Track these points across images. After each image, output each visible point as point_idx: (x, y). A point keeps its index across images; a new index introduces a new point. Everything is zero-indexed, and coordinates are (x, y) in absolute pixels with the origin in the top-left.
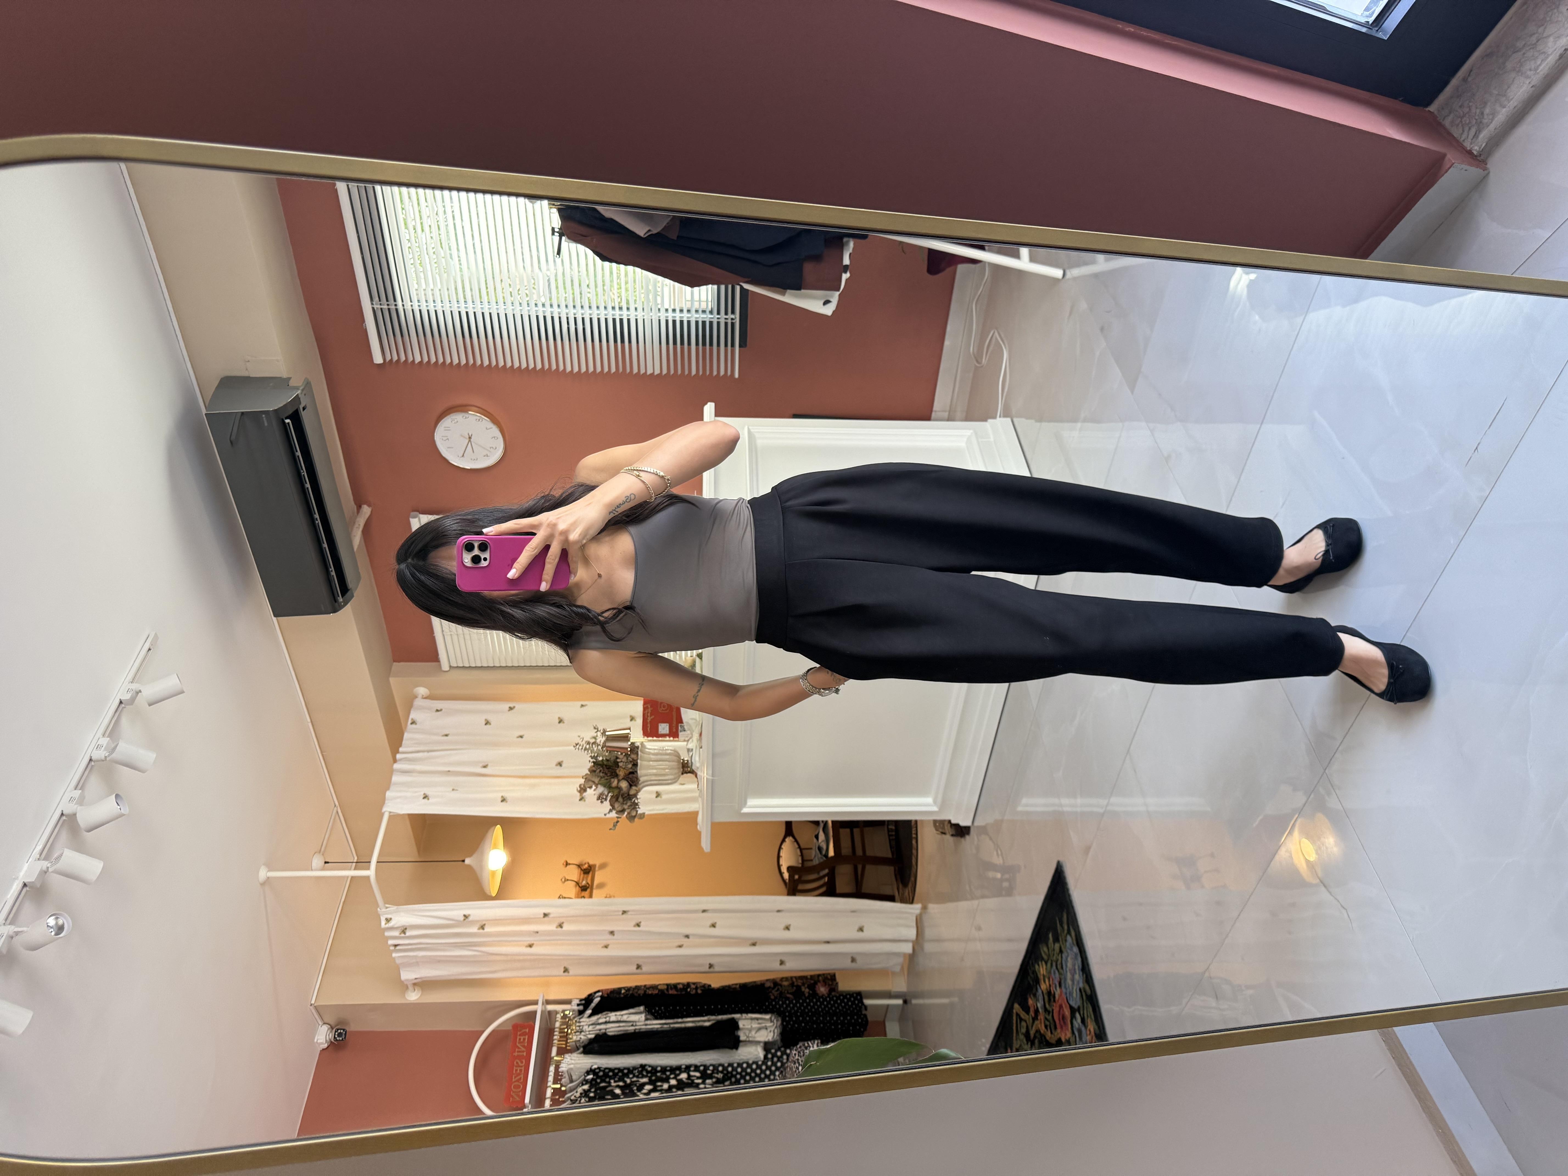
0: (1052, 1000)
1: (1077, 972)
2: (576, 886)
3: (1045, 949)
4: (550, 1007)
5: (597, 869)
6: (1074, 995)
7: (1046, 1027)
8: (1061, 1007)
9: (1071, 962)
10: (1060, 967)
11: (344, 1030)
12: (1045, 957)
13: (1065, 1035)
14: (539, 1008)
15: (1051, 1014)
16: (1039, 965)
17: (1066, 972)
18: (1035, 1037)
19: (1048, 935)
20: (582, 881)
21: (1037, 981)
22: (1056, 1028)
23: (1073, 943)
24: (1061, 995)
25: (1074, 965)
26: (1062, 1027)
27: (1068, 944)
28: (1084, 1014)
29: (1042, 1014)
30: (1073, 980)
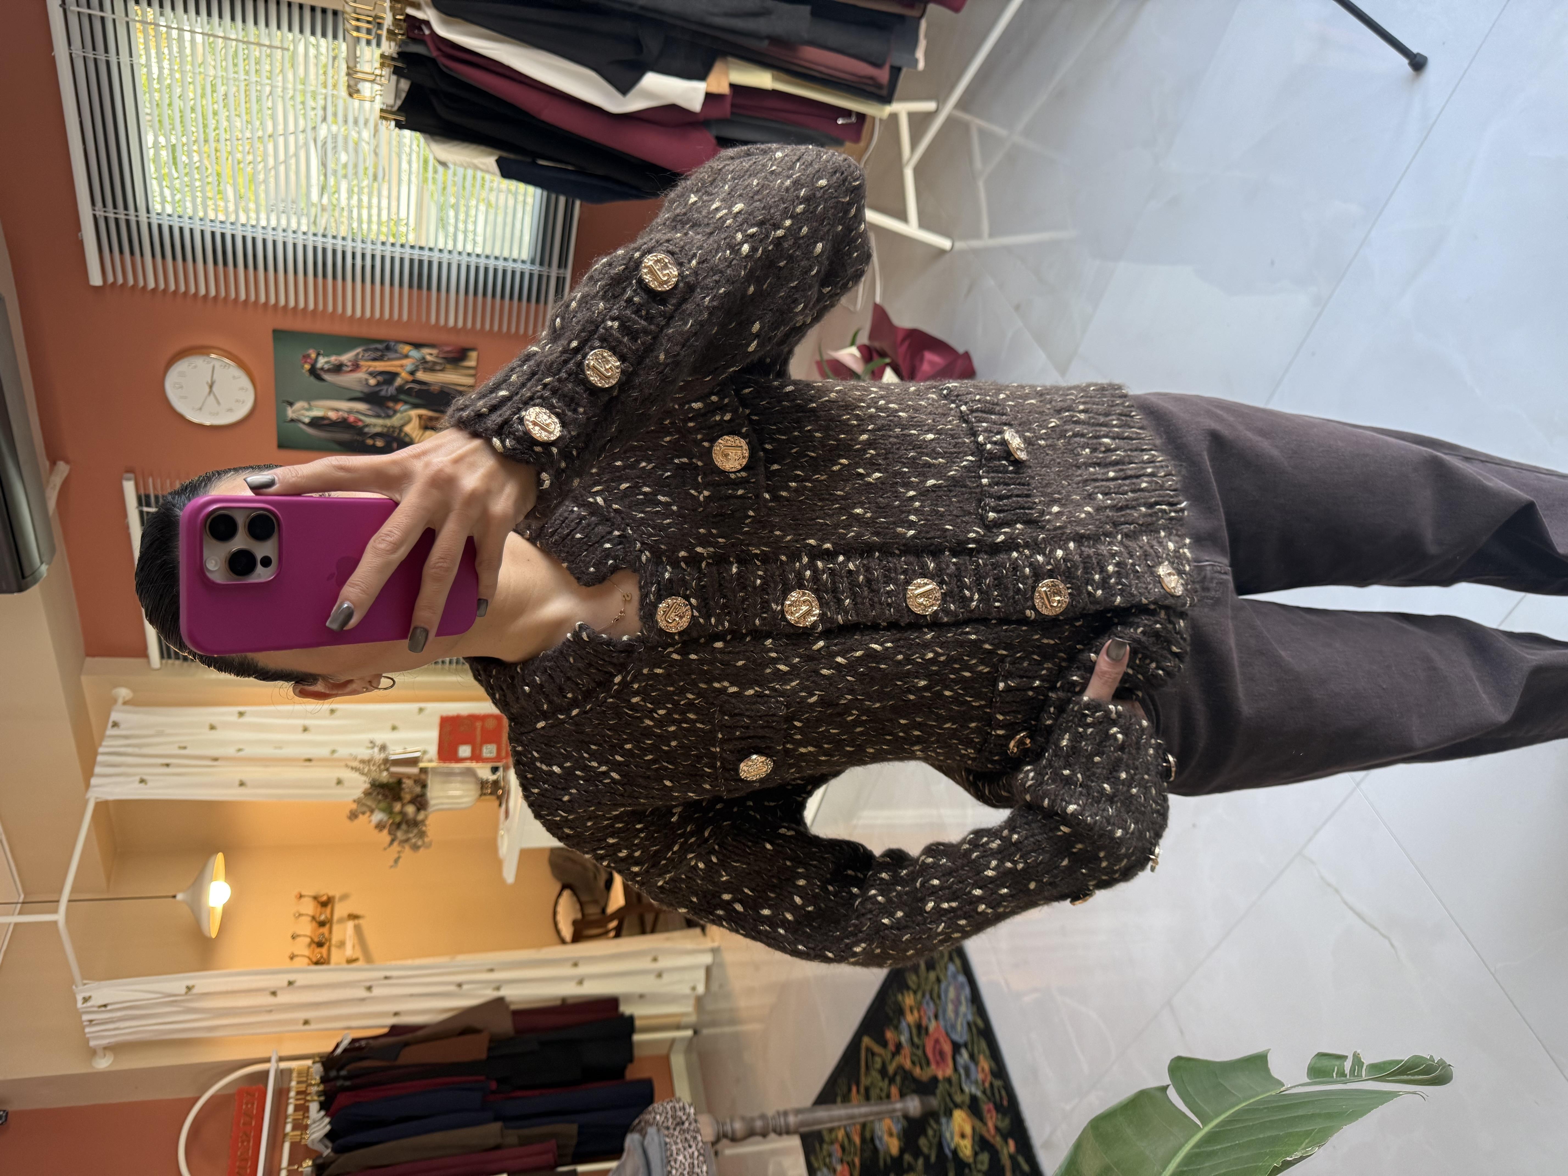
0: (923, 1032)
1: (963, 1005)
2: (311, 921)
3: (914, 978)
4: (284, 1065)
5: (337, 899)
6: (959, 1028)
7: (913, 1063)
8: (937, 1041)
9: (954, 994)
10: (936, 998)
11: (4, 1111)
12: (914, 986)
13: (944, 1072)
14: (272, 1067)
15: (921, 1048)
16: (902, 995)
17: (947, 1002)
18: (895, 1074)
20: (321, 914)
21: (900, 1012)
22: (928, 1063)
23: (958, 972)
24: (937, 1028)
25: (958, 996)
26: (938, 1063)
27: (949, 973)
28: (973, 1050)
29: (907, 1050)
30: (956, 1013)
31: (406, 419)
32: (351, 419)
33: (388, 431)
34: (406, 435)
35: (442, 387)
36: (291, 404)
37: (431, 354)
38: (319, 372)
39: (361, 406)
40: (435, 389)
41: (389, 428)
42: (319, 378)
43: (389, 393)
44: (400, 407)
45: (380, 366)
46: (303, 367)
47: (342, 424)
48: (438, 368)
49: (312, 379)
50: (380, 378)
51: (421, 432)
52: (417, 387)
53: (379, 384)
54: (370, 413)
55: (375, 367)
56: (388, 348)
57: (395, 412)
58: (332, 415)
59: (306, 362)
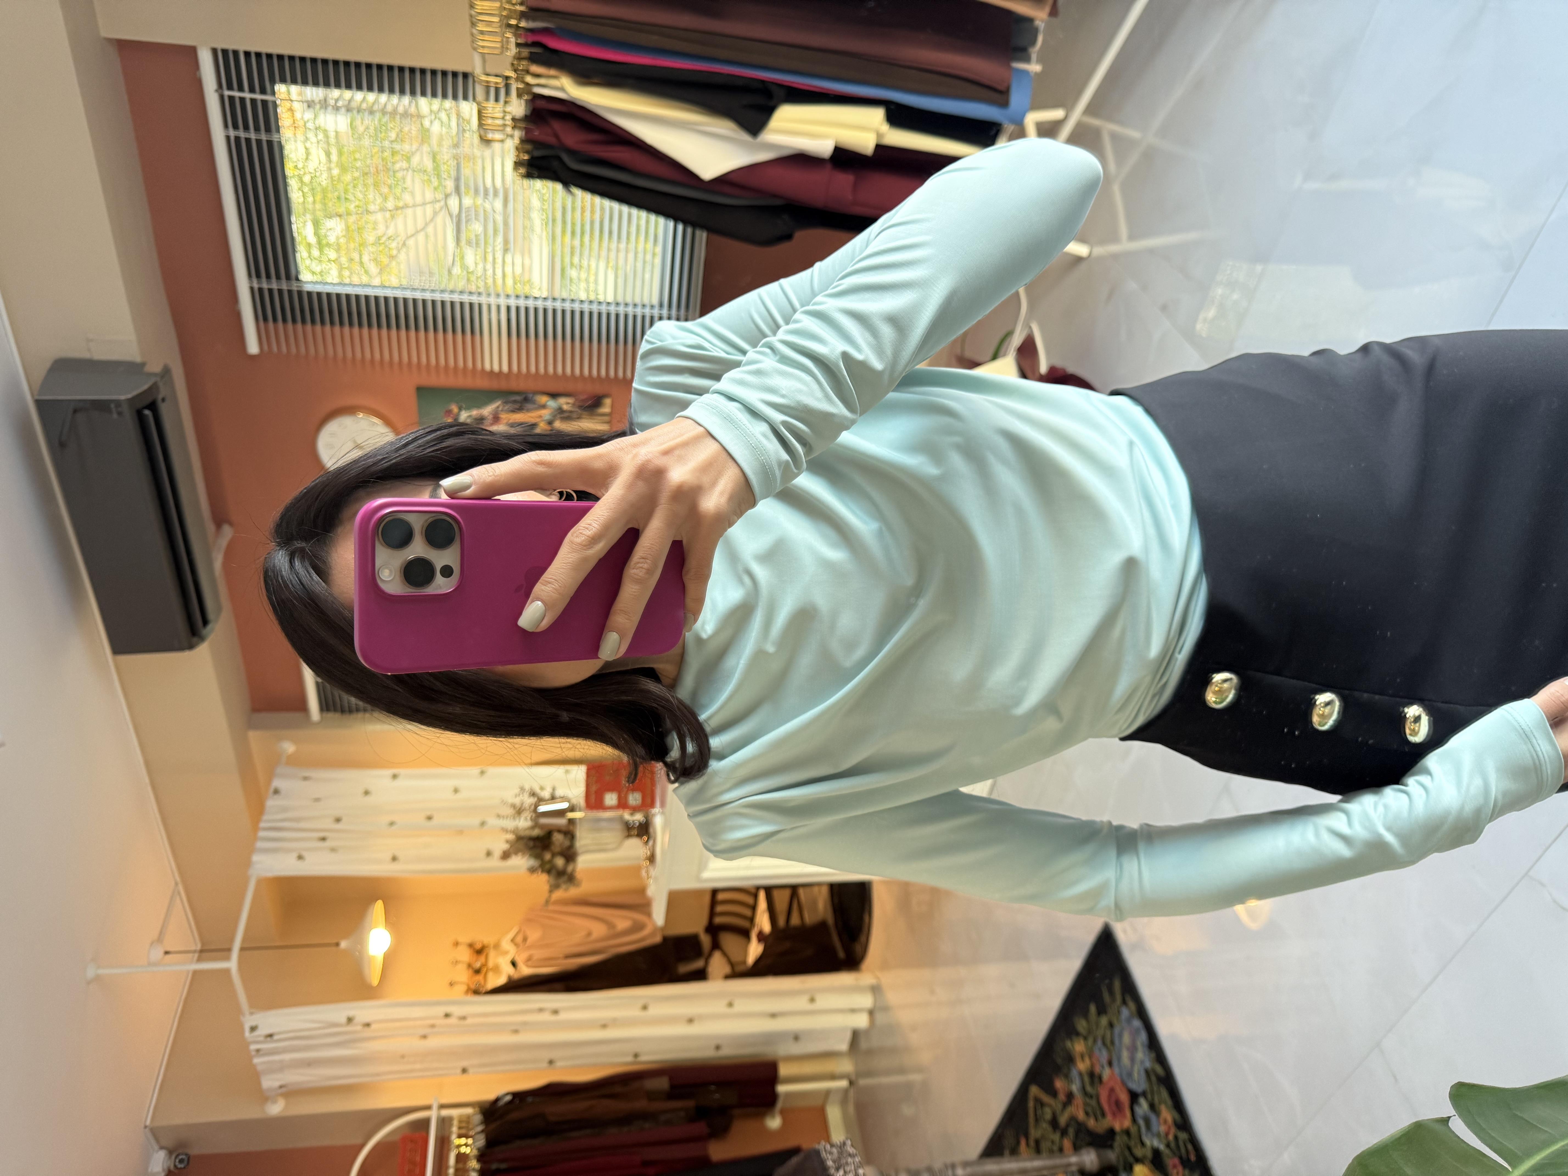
0: (1096, 1080)
1: (1140, 1050)
2: (467, 969)
3: (1084, 1024)
4: (444, 1113)
5: (490, 946)
6: (1136, 1075)
7: (1087, 1114)
8: (1112, 1090)
9: (1129, 1039)
10: (1109, 1044)
11: (186, 1155)
13: (1122, 1123)
14: (433, 1115)
15: (1094, 1098)
16: (1072, 1041)
17: (1121, 1049)
18: (1068, 1126)
19: (1088, 1005)
20: (476, 961)
21: (1070, 1059)
22: (1103, 1115)
23: (1132, 1016)
24: (1112, 1077)
25: (1133, 1042)
26: (1114, 1115)
28: (1153, 1099)
29: (1079, 1099)
30: (1132, 1059)
37: (566, 404)
45: (519, 417)
48: (574, 416)
55: (515, 418)
56: (526, 399)
59: (448, 417)
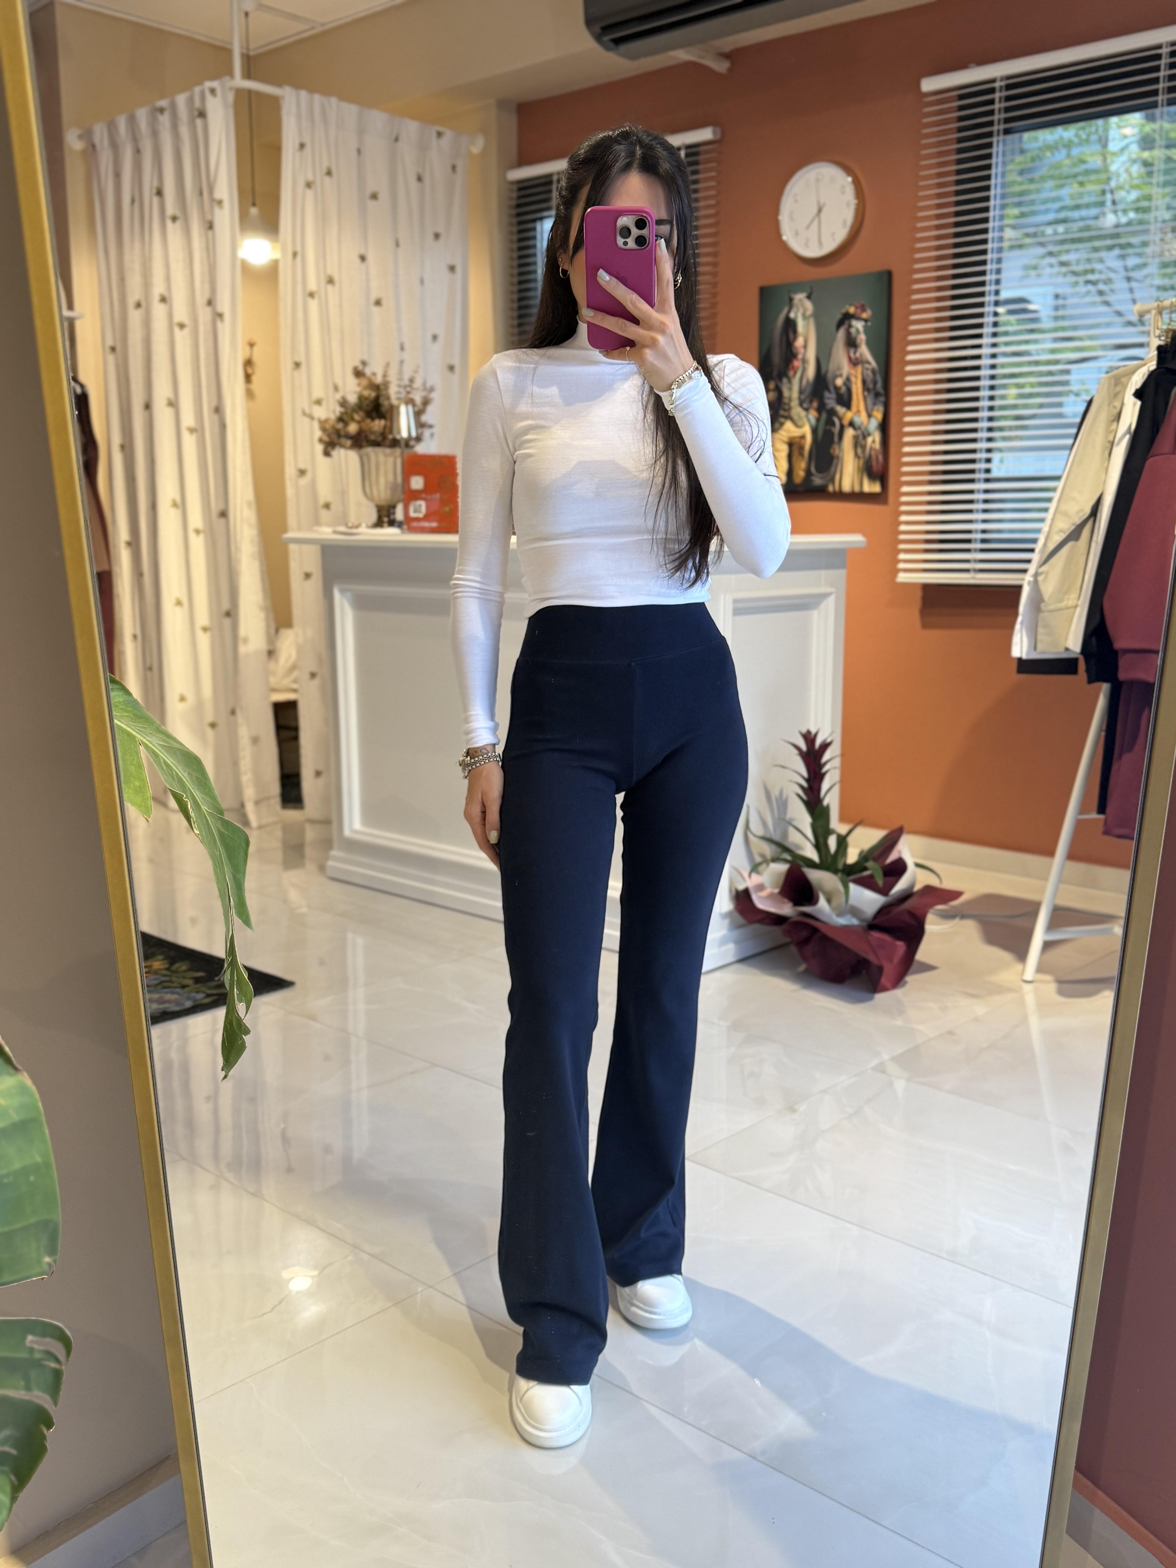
1: (162, 1006)
3: (184, 968)
9: (172, 999)
10: (162, 985)
12: (173, 968)
16: (163, 960)
17: (159, 993)
19: (203, 971)
23: (195, 1001)
25: (169, 1001)
27: (193, 995)
31: (800, 423)
32: (796, 363)
33: (785, 404)
34: (782, 424)
35: (838, 457)
36: (809, 297)
37: (874, 442)
38: (847, 322)
39: (811, 372)
40: (835, 450)
41: (789, 404)
42: (840, 324)
43: (827, 401)
44: (813, 415)
45: (857, 388)
46: (851, 305)
47: (790, 354)
48: (859, 451)
49: (839, 316)
50: (843, 390)
51: (786, 439)
52: (836, 430)
53: (837, 389)
54: (804, 382)
55: (856, 383)
56: (877, 395)
57: (807, 410)
58: (799, 342)
59: (856, 308)
